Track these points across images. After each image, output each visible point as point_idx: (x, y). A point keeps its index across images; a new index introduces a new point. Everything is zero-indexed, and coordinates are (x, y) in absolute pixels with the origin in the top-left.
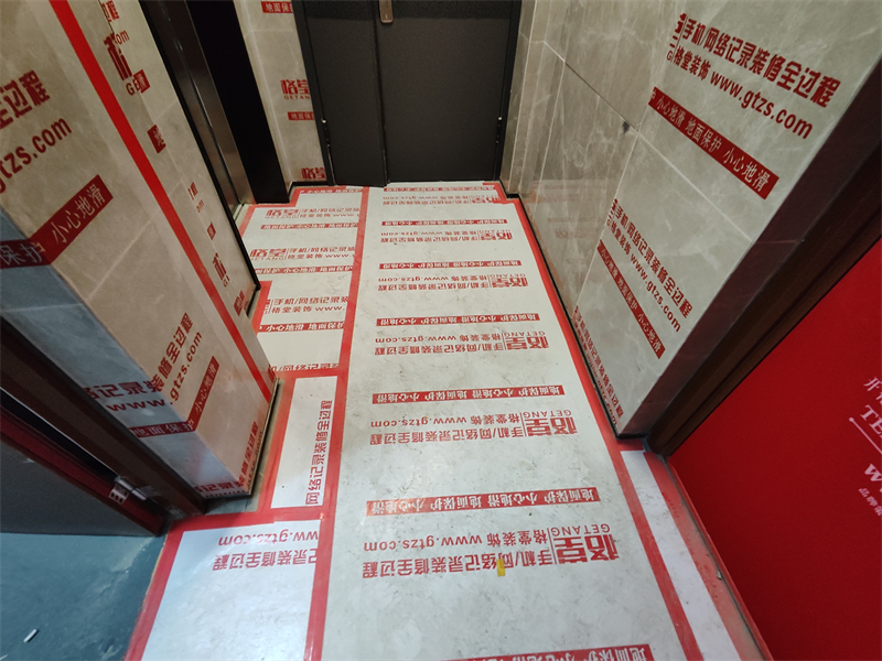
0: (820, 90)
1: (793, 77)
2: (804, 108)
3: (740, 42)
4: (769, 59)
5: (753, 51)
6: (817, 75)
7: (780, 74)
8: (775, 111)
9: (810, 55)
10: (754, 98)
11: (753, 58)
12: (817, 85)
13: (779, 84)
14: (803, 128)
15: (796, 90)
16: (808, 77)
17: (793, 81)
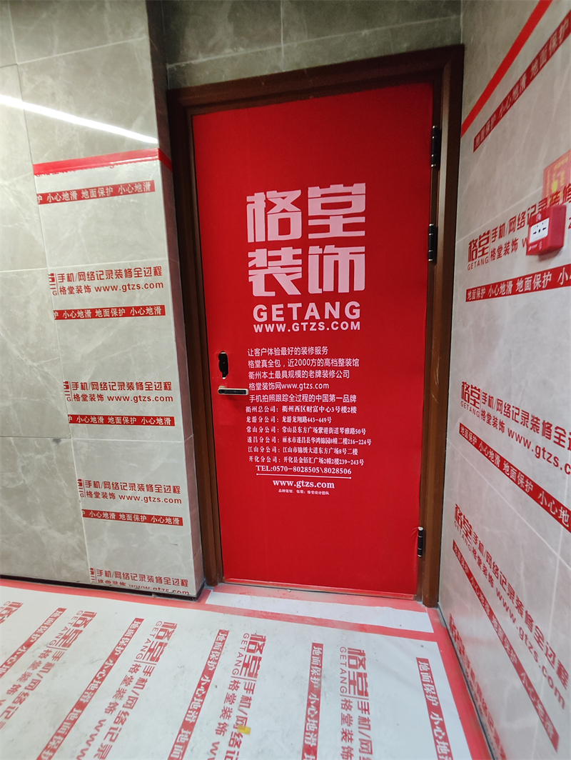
0: (165, 386)
2: (164, 393)
4: (134, 384)
5: (124, 384)
6: (160, 383)
7: (144, 387)
8: (152, 399)
9: (152, 378)
10: (138, 398)
11: (126, 386)
13: (146, 390)
14: (169, 399)
15: (156, 389)
16: (157, 384)
17: (152, 387)
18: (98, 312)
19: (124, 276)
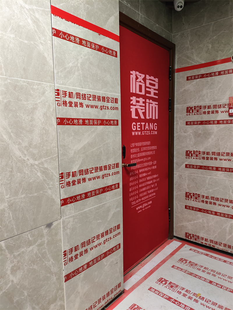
0: (117, 166)
1: (110, 167)
2: (116, 170)
3: (93, 168)
4: (103, 167)
5: (98, 168)
6: (115, 164)
7: (107, 168)
8: (111, 174)
9: (111, 162)
10: (104, 176)
11: (99, 169)
12: (116, 165)
13: (108, 169)
14: (118, 172)
15: (113, 168)
16: (113, 165)
17: (111, 167)
18: (87, 121)
19: (101, 100)
